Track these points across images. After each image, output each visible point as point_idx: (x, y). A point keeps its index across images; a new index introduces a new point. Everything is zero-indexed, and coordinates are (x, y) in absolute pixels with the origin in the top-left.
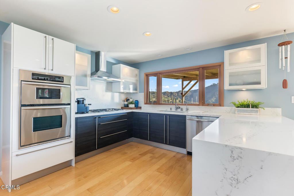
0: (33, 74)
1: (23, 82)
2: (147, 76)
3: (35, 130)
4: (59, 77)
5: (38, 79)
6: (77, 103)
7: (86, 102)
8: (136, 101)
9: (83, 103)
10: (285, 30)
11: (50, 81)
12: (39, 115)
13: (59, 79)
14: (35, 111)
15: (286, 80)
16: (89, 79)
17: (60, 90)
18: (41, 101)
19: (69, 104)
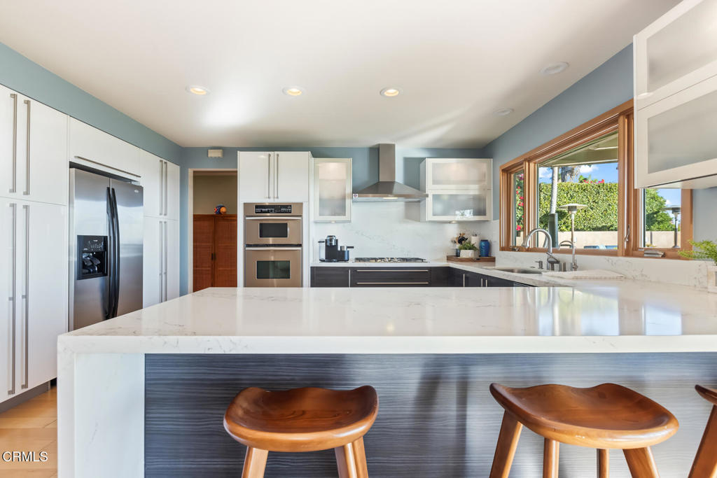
0: (257, 207)
1: (248, 218)
3: (259, 276)
4: (286, 206)
5: (262, 212)
8: (481, 241)
11: (275, 212)
16: (350, 201)
17: (287, 224)
19: (300, 245)
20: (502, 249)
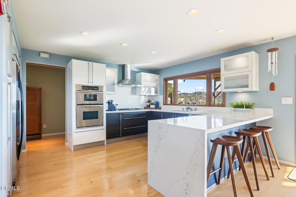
0: (83, 86)
1: (78, 92)
2: (166, 80)
3: (84, 119)
4: (96, 87)
5: (85, 89)
6: (108, 104)
7: (114, 103)
8: (156, 102)
9: (112, 104)
10: (272, 38)
11: (91, 90)
12: (86, 111)
13: (96, 88)
14: (84, 108)
15: (273, 83)
16: (116, 86)
17: (96, 95)
18: (88, 102)
19: (102, 104)
20: (164, 105)
